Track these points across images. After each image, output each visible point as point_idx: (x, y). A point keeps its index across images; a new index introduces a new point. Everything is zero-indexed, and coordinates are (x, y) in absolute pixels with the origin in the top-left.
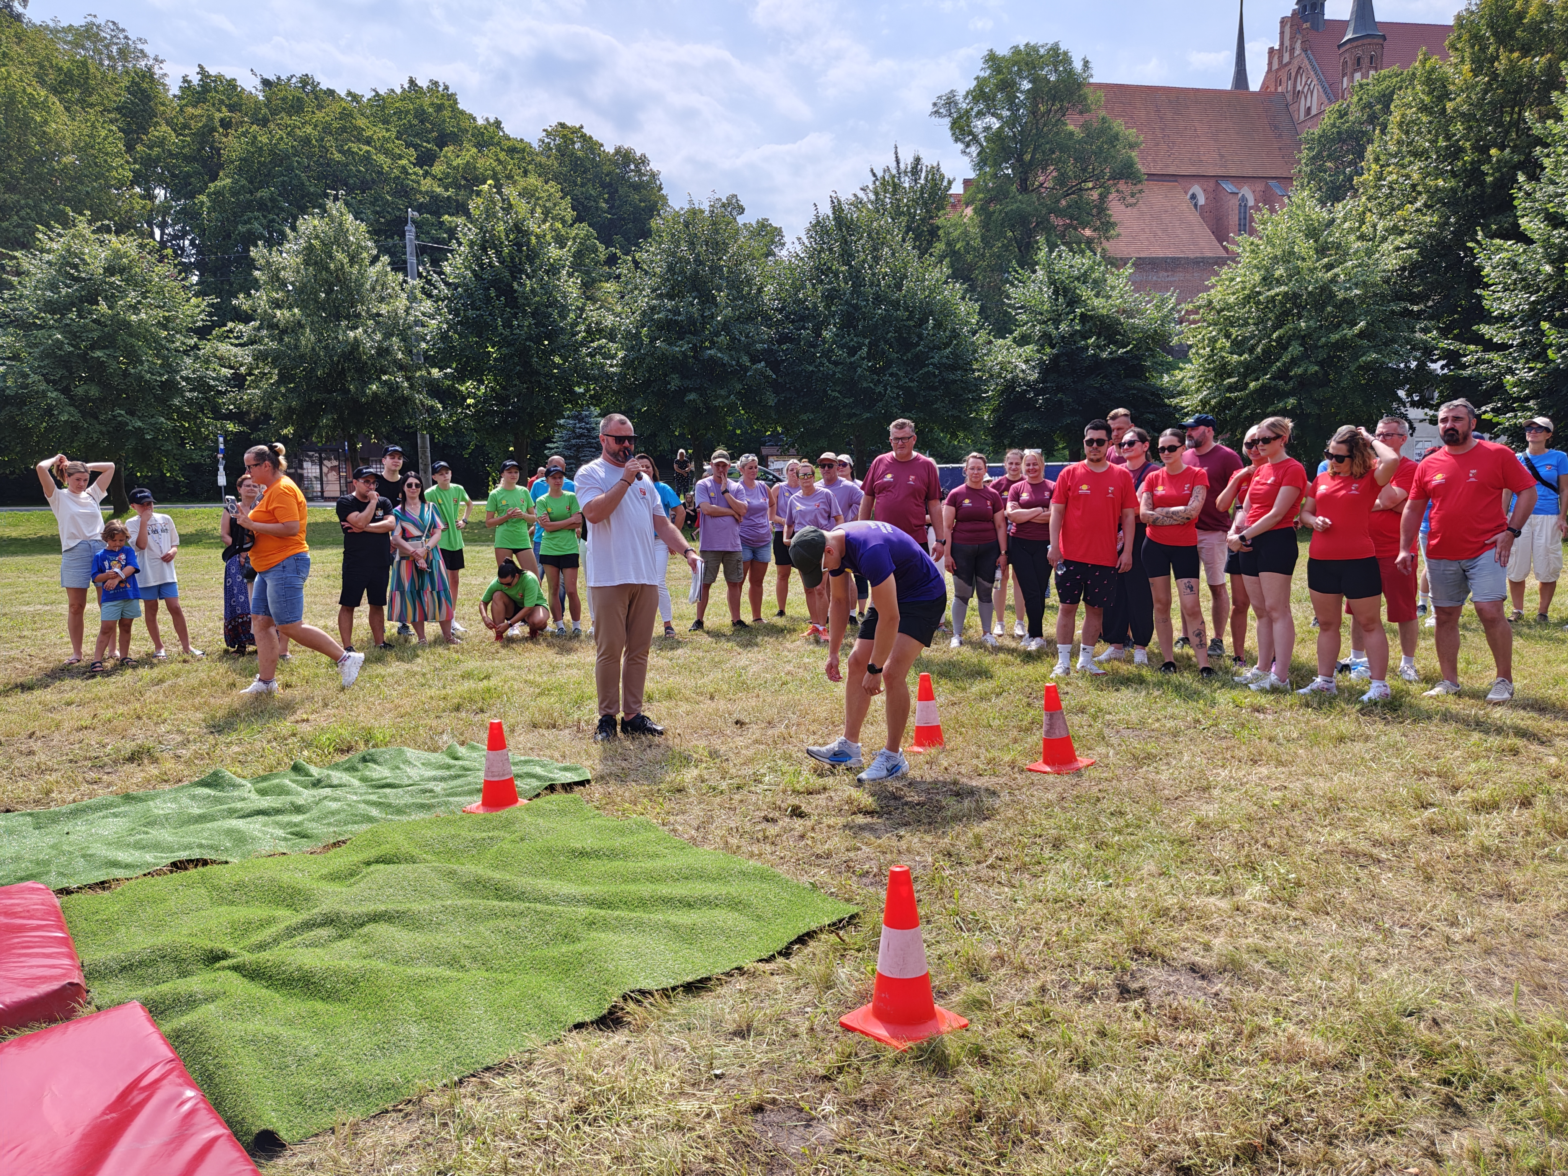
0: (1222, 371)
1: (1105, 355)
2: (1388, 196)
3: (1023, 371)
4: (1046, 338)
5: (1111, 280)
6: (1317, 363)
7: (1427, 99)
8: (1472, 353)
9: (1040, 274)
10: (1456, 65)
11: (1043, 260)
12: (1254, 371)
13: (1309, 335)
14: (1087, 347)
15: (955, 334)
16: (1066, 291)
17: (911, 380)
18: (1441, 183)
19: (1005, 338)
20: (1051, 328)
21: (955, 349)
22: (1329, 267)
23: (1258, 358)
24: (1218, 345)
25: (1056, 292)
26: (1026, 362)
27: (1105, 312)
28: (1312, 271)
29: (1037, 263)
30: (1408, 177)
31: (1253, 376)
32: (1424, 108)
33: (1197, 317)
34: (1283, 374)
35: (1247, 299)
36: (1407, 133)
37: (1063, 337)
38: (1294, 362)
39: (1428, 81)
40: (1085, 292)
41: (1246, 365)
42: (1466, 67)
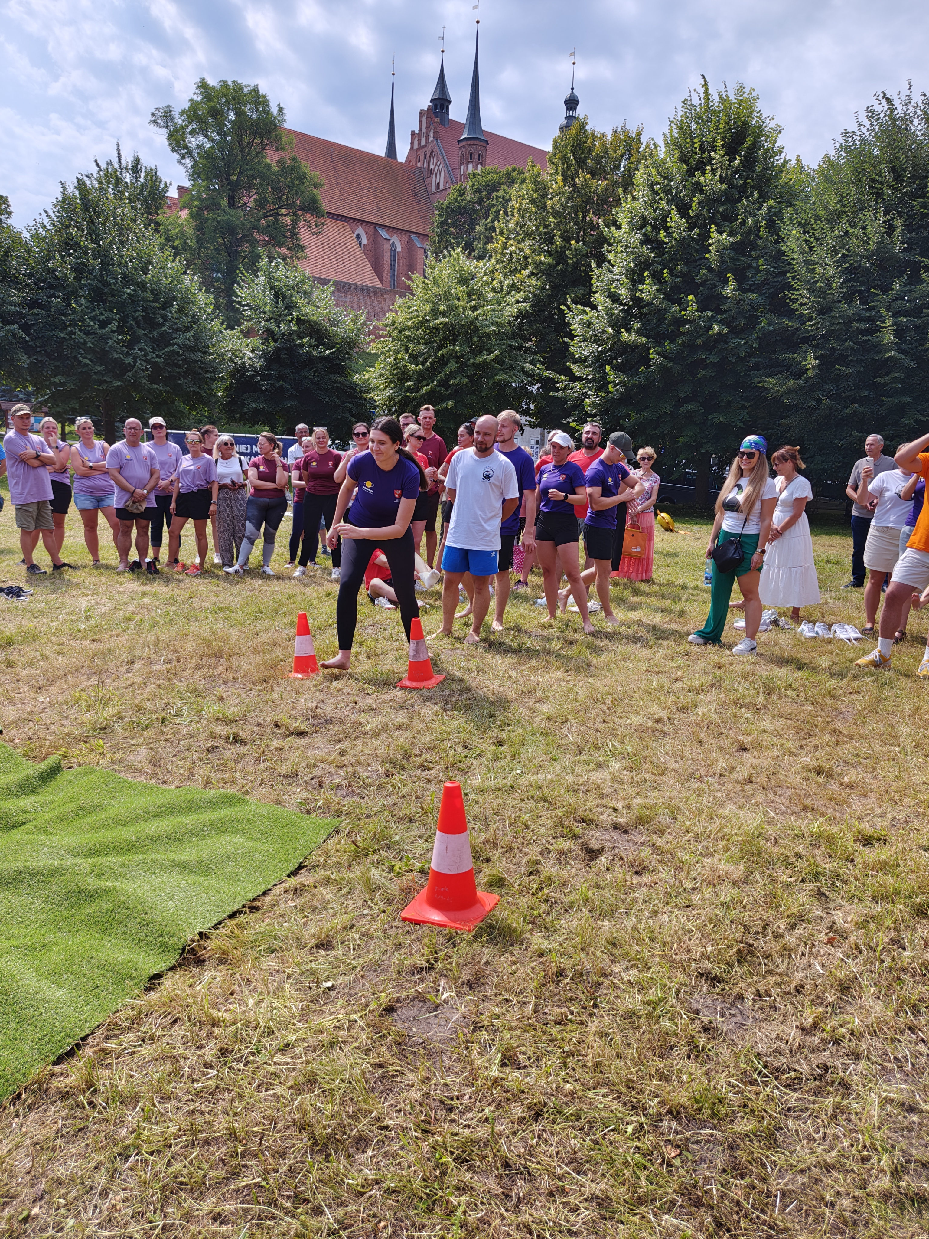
0: (403, 376)
1: (315, 353)
2: (510, 261)
3: (250, 359)
4: (270, 334)
5: (316, 293)
6: (467, 377)
7: (535, 195)
8: (562, 381)
9: (262, 279)
10: (552, 174)
11: (264, 268)
12: (425, 379)
13: (462, 356)
14: (302, 346)
15: (195, 321)
16: (284, 297)
17: (159, 356)
18: (542, 258)
19: (233, 329)
20: (273, 326)
21: (196, 333)
22: (474, 309)
23: (428, 369)
24: (399, 356)
25: (276, 296)
26: (253, 351)
27: (315, 318)
28: (465, 309)
29: (258, 270)
30: (521, 250)
31: (424, 383)
32: (533, 202)
33: (385, 333)
34: (444, 383)
35: (421, 323)
36: (523, 217)
37: (283, 335)
38: (452, 375)
39: (536, 183)
40: (299, 299)
41: (420, 374)
42: (560, 178)
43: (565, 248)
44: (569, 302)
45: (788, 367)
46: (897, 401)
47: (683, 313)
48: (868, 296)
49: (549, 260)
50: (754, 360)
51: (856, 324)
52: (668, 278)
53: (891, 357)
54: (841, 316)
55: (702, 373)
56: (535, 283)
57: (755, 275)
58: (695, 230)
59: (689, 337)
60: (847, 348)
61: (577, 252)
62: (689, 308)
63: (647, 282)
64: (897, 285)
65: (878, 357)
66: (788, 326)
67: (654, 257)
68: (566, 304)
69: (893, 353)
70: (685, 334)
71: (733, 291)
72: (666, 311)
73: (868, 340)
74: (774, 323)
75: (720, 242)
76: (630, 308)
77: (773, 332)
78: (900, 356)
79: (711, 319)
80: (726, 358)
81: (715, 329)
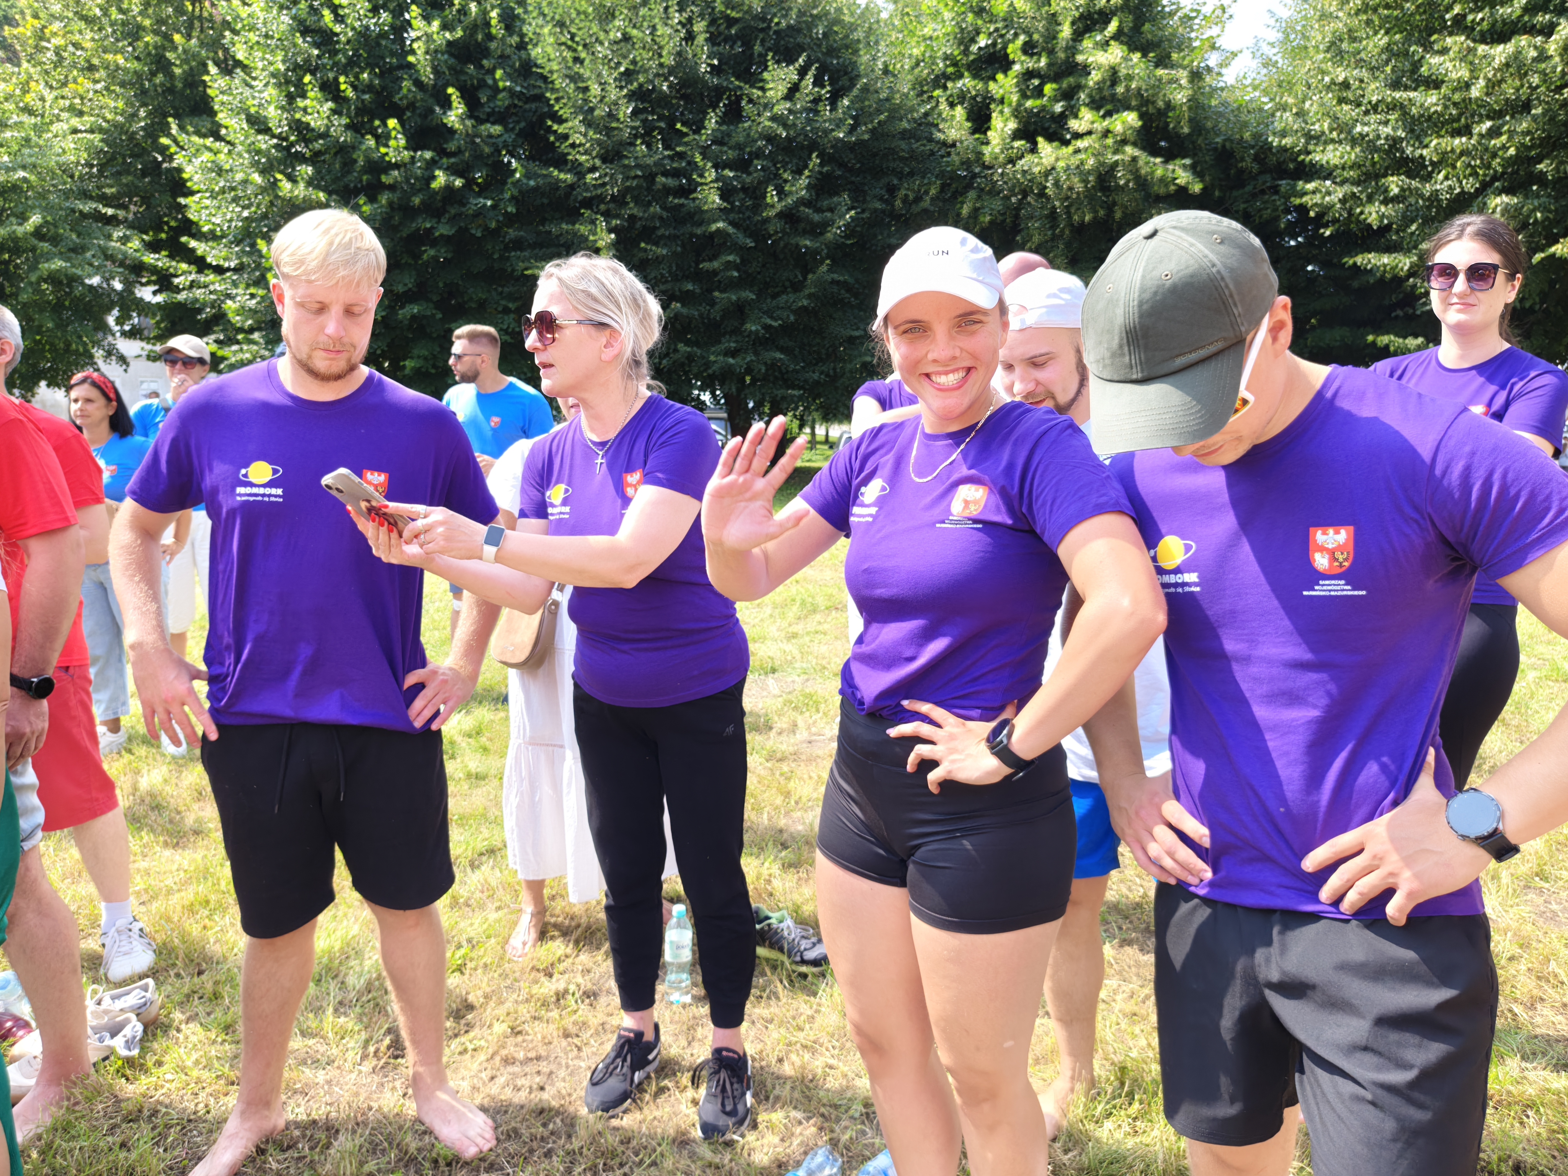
18: (121, 60)
43: (164, 48)
44: (174, 130)
45: (568, 246)
46: (734, 297)
47: (383, 150)
48: (671, 138)
49: (134, 65)
50: (512, 233)
51: (661, 179)
52: (350, 93)
53: (718, 230)
54: (638, 166)
55: (429, 253)
56: (112, 104)
57: (492, 98)
58: (385, 16)
59: (398, 194)
60: (653, 217)
61: (188, 55)
62: (392, 143)
63: (311, 94)
64: (712, 122)
65: (699, 231)
66: (558, 180)
67: (319, 57)
68: (169, 135)
69: (720, 225)
70: (392, 188)
71: (462, 119)
72: (354, 148)
73: (682, 205)
74: (536, 176)
75: (429, 37)
76: (292, 145)
77: (536, 189)
78: (731, 230)
79: (432, 164)
80: (467, 229)
81: (441, 179)
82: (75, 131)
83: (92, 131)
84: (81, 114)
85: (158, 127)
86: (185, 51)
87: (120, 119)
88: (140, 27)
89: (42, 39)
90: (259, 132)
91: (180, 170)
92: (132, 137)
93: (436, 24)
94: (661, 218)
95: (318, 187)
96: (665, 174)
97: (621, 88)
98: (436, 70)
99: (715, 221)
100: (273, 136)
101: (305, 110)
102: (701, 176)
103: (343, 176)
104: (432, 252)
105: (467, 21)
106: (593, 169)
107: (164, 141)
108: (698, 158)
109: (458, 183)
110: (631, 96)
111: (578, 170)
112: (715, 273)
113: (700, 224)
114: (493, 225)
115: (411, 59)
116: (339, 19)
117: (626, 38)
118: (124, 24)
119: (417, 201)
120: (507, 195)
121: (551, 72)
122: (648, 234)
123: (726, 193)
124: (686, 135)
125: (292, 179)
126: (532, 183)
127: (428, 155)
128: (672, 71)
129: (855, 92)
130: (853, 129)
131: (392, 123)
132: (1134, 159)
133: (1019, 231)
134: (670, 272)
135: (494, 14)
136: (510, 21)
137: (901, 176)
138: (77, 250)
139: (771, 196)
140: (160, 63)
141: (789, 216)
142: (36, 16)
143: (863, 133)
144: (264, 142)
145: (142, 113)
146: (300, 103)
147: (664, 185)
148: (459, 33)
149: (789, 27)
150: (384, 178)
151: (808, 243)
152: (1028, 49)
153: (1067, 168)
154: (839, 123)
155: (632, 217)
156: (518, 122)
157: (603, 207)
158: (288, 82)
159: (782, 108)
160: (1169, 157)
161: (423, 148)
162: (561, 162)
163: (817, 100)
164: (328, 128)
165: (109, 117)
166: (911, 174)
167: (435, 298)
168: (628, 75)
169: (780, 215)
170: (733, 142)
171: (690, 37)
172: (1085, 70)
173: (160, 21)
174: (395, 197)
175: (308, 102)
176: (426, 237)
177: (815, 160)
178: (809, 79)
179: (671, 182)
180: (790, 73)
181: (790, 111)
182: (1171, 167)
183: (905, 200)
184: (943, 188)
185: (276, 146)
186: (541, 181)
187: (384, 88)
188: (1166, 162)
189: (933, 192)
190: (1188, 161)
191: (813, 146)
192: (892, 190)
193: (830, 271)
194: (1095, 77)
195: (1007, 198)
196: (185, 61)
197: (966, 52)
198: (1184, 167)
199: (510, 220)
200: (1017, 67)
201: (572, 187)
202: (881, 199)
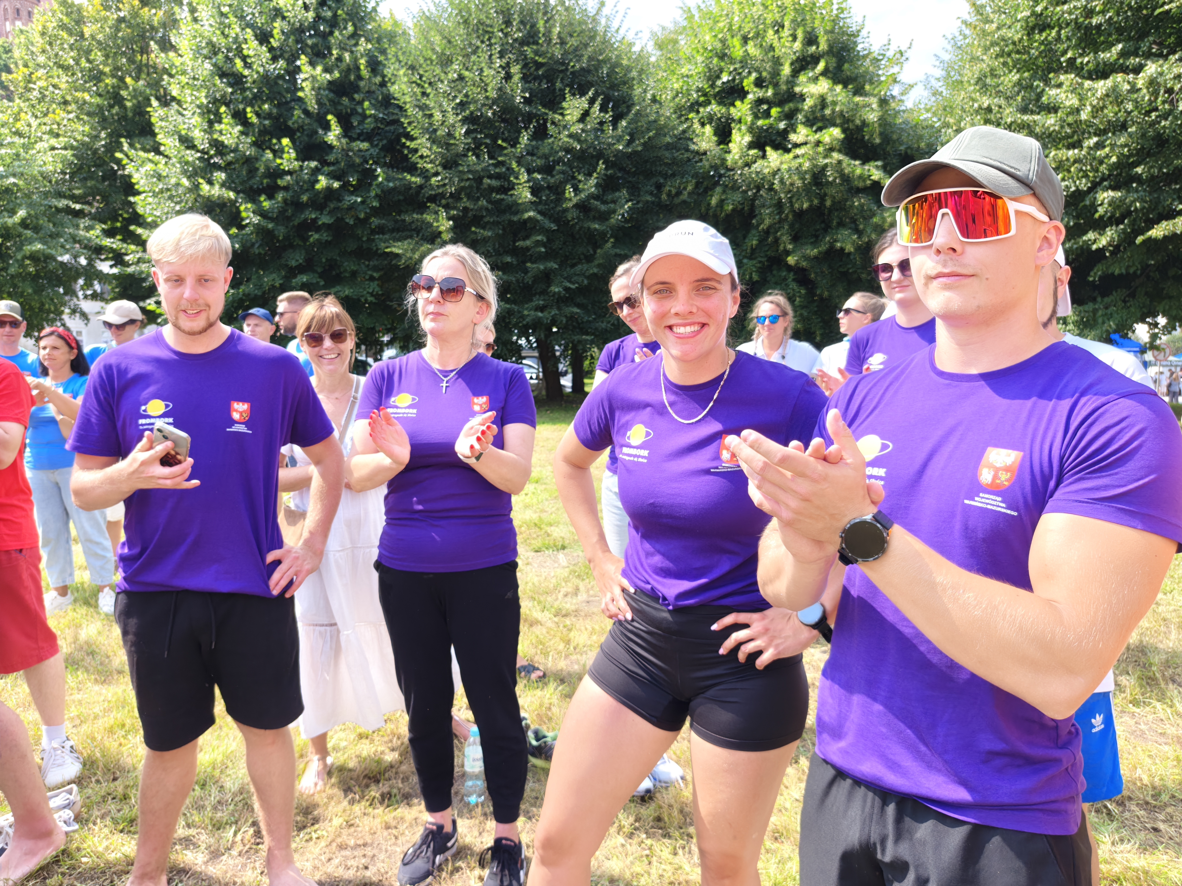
7: (66, 20)
8: (133, 253)
18: (88, 98)
43: (120, 88)
44: (126, 147)
45: (418, 231)
46: (542, 267)
47: (279, 161)
48: (494, 151)
49: (97, 100)
50: (375, 221)
51: (487, 181)
52: (254, 120)
53: (530, 218)
54: (469, 171)
55: (314, 237)
56: (81, 129)
57: (361, 122)
58: (282, 63)
59: (290, 193)
60: (481, 208)
61: (136, 93)
62: (286, 156)
63: (225, 121)
64: (524, 138)
65: (515, 219)
66: (410, 183)
67: (232, 93)
68: (122, 151)
69: (531, 214)
70: (286, 188)
71: (338, 138)
72: (257, 159)
73: (503, 200)
74: (394, 179)
75: (314, 78)
76: (211, 157)
77: (394, 189)
78: (539, 217)
79: (316, 171)
80: (343, 219)
81: (323, 182)
82: (53, 148)
83: (65, 148)
84: (57, 136)
85: (114, 146)
86: (135, 90)
87: (87, 139)
88: (102, 73)
89: (29, 82)
90: (188, 148)
91: (130, 176)
92: (95, 152)
93: (319, 68)
94: (487, 209)
95: (229, 188)
96: (490, 177)
97: (457, 114)
98: (319, 102)
99: (527, 211)
100: (198, 151)
101: (221, 132)
102: (517, 178)
103: (250, 179)
104: (316, 236)
105: (343, 66)
106: (436, 174)
107: (118, 155)
108: (514, 165)
109: (336, 185)
110: (464, 121)
111: (425, 175)
112: (528, 249)
113: (516, 213)
114: (362, 216)
115: (300, 94)
116: (247, 65)
117: (461, 78)
118: (90, 70)
119: (305, 198)
120: (373, 194)
121: (405, 103)
122: (477, 221)
123: (535, 191)
124: (505, 148)
125: (210, 182)
126: (391, 184)
127: (313, 164)
128: (495, 102)
129: (631, 116)
130: (629, 143)
131: (285, 141)
132: (840, 162)
133: (755, 216)
134: (494, 250)
135: (362, 61)
136: (375, 66)
137: (666, 177)
138: (54, 236)
139: (569, 191)
140: (116, 99)
141: (583, 207)
142: (26, 66)
143: (637, 146)
144: (191, 156)
145: (103, 135)
146: (217, 127)
147: (489, 185)
148: (337, 74)
149: (582, 69)
150: (279, 182)
151: (597, 226)
152: (759, 83)
153: (790, 169)
154: (619, 139)
155: (466, 209)
156: (381, 140)
157: (444, 202)
158: (209, 112)
159: (577, 128)
160: (865, 161)
161: (310, 159)
162: (412, 169)
163: (601, 123)
164: (237, 144)
165: (79, 138)
166: (673, 175)
167: (320, 270)
168: (462, 105)
169: (576, 206)
170: (541, 152)
171: (508, 77)
172: (802, 98)
173: (117, 69)
174: (288, 195)
175: (223, 126)
176: (312, 225)
177: (601, 166)
178: (597, 106)
179: (494, 183)
180: (582, 103)
181: (583, 130)
182: (867, 167)
183: (669, 194)
184: (697, 185)
185: (199, 159)
186: (398, 183)
187: (280, 115)
188: (863, 163)
189: (690, 188)
190: (879, 163)
191: (600, 155)
192: (659, 187)
193: (614, 247)
194: (809, 103)
195: (745, 192)
196: (134, 97)
197: (713, 86)
198: (877, 167)
199: (375, 212)
200: (750, 96)
201: (421, 187)
202: (651, 194)
